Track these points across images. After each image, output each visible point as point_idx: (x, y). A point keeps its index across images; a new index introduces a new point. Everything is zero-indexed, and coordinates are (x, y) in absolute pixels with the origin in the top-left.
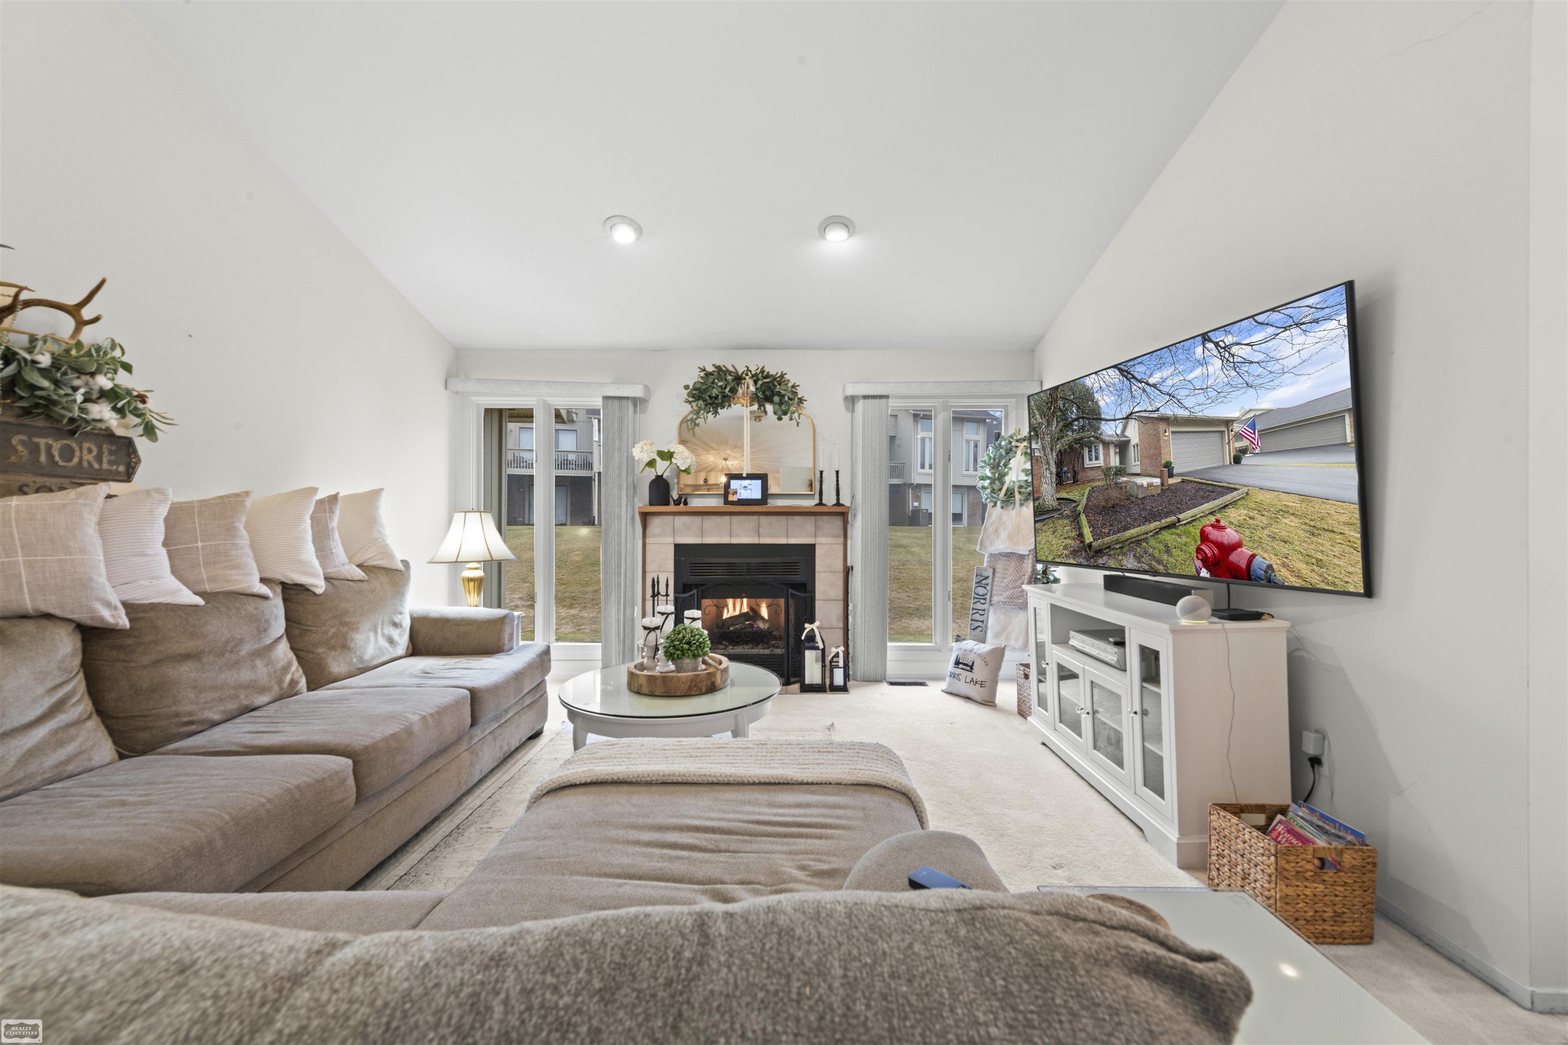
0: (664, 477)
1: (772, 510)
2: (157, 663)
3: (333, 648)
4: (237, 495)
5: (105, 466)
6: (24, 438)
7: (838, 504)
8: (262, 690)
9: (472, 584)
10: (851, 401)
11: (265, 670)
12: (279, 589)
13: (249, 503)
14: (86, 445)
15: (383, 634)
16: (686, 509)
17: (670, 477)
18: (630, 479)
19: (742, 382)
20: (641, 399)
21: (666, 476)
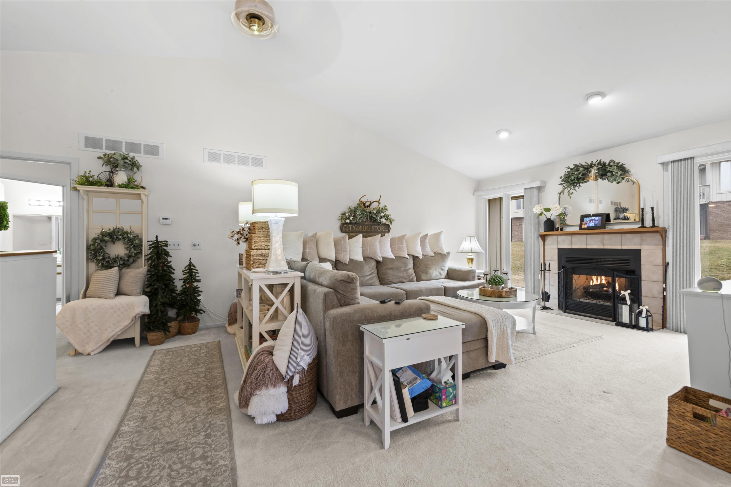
0: (551, 219)
1: (609, 231)
2: (386, 269)
3: (423, 273)
4: (404, 235)
5: (385, 230)
6: (373, 226)
7: (654, 226)
8: (405, 279)
9: (469, 260)
10: (664, 164)
11: (406, 275)
12: (412, 257)
13: (406, 237)
14: (381, 227)
15: (438, 271)
16: (562, 232)
17: (554, 219)
18: (536, 221)
19: (591, 169)
20: (540, 187)
21: (552, 219)
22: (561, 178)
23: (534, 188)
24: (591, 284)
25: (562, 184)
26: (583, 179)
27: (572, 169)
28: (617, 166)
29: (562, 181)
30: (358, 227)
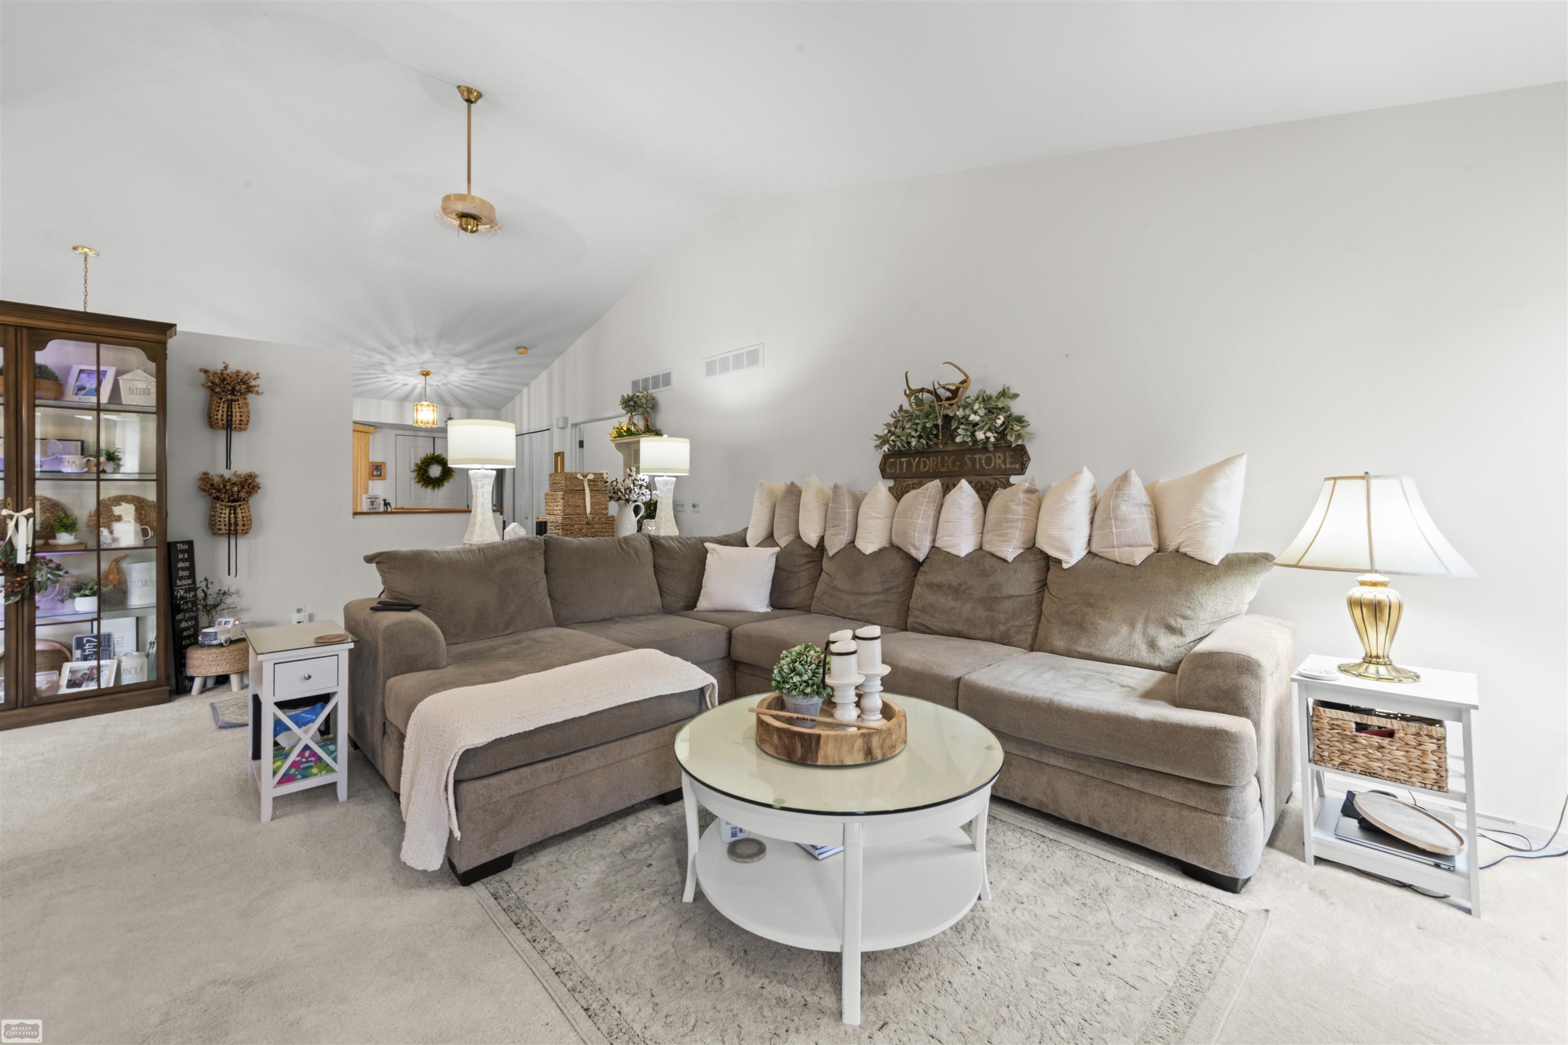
5: (1008, 466)
6: (970, 456)
14: (998, 454)
30: (924, 462)
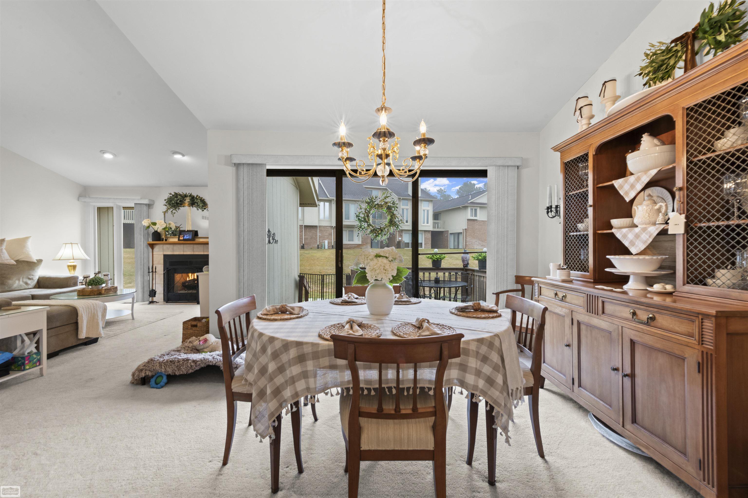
1: (196, 243)
9: (70, 267)
16: (166, 242)
17: (161, 231)
18: (146, 232)
19: (186, 198)
20: (149, 204)
21: (159, 231)
22: (165, 200)
23: (143, 204)
24: (188, 279)
25: (166, 205)
26: (181, 204)
27: (173, 195)
28: (201, 200)
29: (166, 203)
